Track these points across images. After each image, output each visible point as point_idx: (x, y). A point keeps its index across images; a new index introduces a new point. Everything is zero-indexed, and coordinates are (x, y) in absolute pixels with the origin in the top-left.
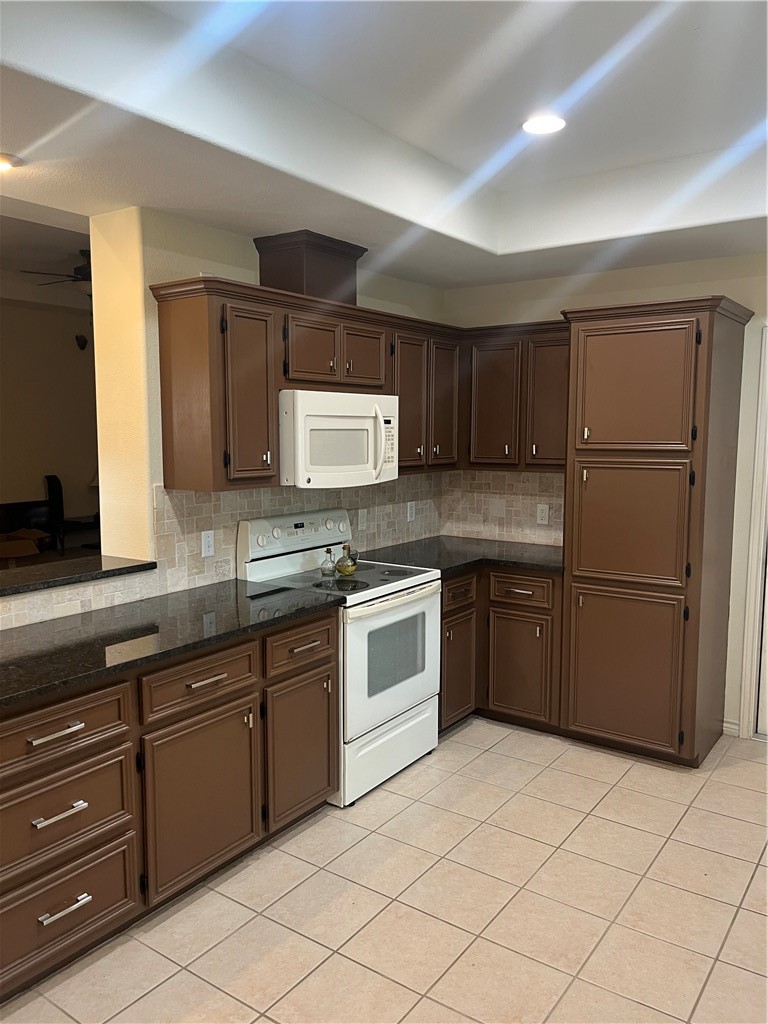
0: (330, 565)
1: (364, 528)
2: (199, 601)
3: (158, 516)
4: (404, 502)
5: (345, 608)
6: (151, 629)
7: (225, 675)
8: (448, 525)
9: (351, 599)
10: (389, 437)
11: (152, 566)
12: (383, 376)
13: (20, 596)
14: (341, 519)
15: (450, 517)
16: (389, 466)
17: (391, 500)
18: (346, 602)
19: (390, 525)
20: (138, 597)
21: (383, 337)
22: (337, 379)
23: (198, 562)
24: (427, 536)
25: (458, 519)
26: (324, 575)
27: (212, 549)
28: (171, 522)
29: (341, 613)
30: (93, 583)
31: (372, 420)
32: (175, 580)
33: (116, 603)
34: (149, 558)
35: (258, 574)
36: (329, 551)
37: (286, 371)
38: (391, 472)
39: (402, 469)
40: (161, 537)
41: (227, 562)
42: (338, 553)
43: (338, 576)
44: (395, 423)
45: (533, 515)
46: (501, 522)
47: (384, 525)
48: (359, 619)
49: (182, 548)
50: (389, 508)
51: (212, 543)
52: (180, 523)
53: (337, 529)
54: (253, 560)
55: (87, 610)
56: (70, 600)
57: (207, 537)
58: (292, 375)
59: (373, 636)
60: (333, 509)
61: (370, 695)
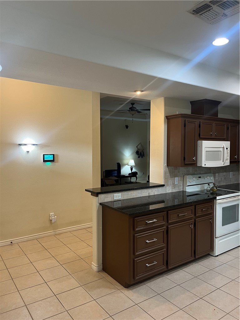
0: (209, 189)
1: (217, 179)
2: (174, 195)
3: (165, 173)
4: (229, 172)
5: (216, 200)
6: (163, 202)
7: (186, 214)
9: (218, 198)
10: (227, 153)
11: (163, 185)
12: (225, 136)
13: (136, 190)
14: (210, 176)
16: (227, 161)
17: (226, 171)
18: (216, 198)
19: (225, 178)
20: (160, 193)
21: (225, 125)
22: (213, 137)
23: (174, 186)
24: (236, 183)
26: (207, 191)
27: (177, 182)
28: (168, 174)
29: (215, 201)
30: (151, 189)
31: (222, 148)
32: (168, 190)
33: (156, 194)
34: (163, 184)
35: (189, 190)
36: (209, 185)
37: (199, 136)
38: (227, 163)
39: (230, 162)
40: (166, 178)
41: (181, 186)
42: (211, 185)
43: (211, 192)
44: (229, 149)
47: (223, 178)
48: (220, 203)
49: (170, 182)
50: (225, 173)
51: (177, 181)
52: (170, 175)
53: (210, 179)
54: (188, 186)
55: (149, 195)
56: (146, 192)
57: (176, 179)
58: (201, 137)
59: (224, 209)
60: (208, 173)
61: (223, 225)
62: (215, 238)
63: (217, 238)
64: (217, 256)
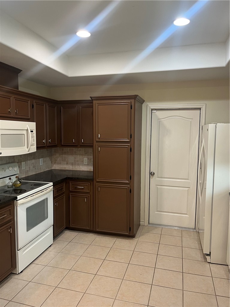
0: (11, 184)
1: (24, 169)
4: (39, 158)
5: (17, 200)
8: (55, 165)
9: (19, 197)
10: (32, 137)
12: (29, 115)
14: (15, 166)
15: (55, 163)
16: (33, 147)
17: (34, 158)
18: (17, 198)
19: (34, 167)
21: (29, 102)
24: (47, 170)
25: (58, 164)
26: (8, 187)
29: (15, 203)
31: (26, 131)
36: (10, 179)
38: (34, 149)
39: (38, 148)
42: (14, 179)
43: (14, 187)
44: (35, 132)
45: (83, 161)
46: (72, 164)
47: (31, 167)
48: (23, 204)
50: (33, 161)
53: (14, 170)
59: (28, 210)
60: (12, 163)
61: (27, 231)
62: (18, 250)
63: (19, 250)
64: (22, 272)
